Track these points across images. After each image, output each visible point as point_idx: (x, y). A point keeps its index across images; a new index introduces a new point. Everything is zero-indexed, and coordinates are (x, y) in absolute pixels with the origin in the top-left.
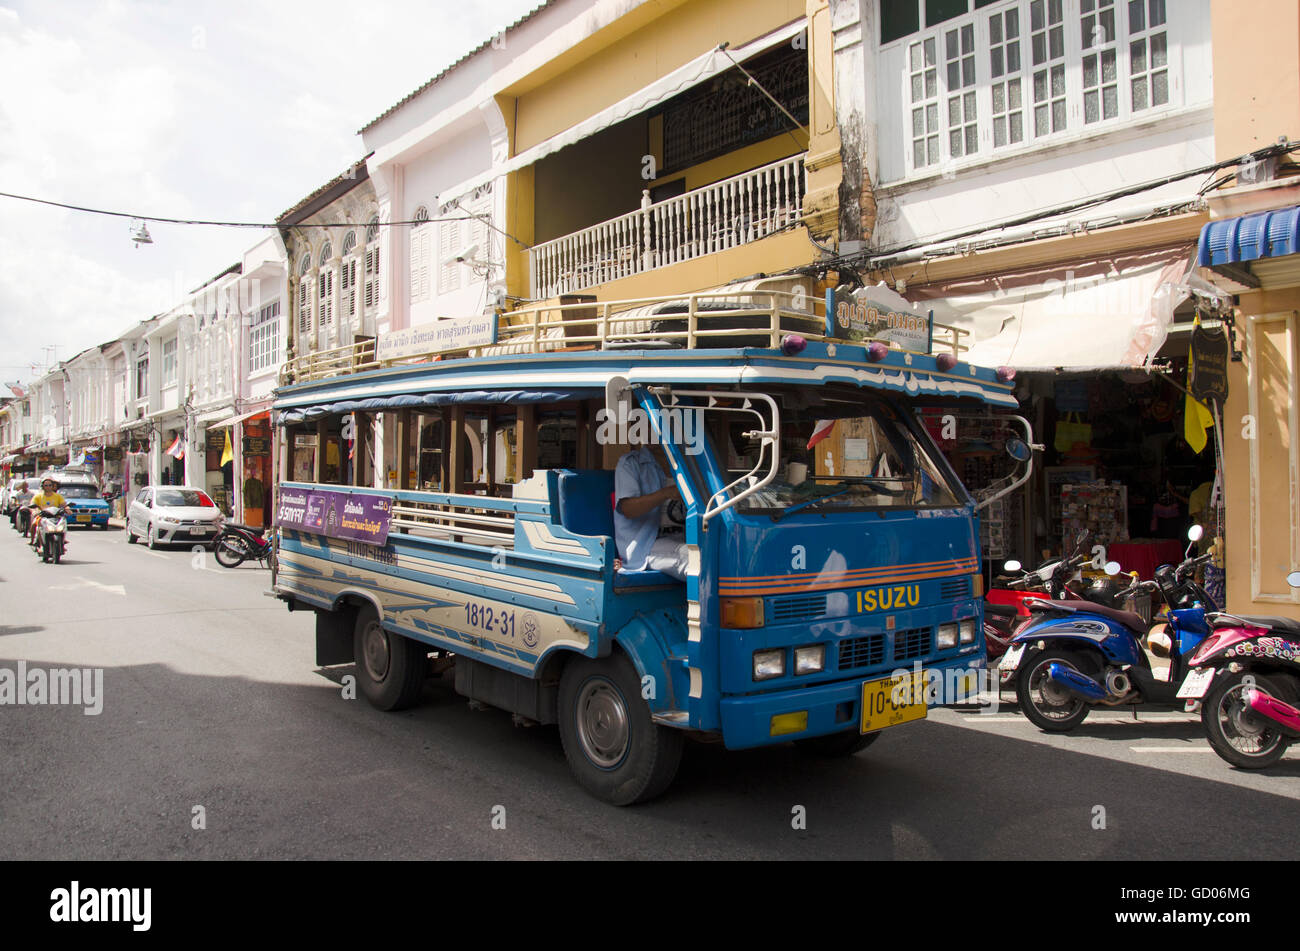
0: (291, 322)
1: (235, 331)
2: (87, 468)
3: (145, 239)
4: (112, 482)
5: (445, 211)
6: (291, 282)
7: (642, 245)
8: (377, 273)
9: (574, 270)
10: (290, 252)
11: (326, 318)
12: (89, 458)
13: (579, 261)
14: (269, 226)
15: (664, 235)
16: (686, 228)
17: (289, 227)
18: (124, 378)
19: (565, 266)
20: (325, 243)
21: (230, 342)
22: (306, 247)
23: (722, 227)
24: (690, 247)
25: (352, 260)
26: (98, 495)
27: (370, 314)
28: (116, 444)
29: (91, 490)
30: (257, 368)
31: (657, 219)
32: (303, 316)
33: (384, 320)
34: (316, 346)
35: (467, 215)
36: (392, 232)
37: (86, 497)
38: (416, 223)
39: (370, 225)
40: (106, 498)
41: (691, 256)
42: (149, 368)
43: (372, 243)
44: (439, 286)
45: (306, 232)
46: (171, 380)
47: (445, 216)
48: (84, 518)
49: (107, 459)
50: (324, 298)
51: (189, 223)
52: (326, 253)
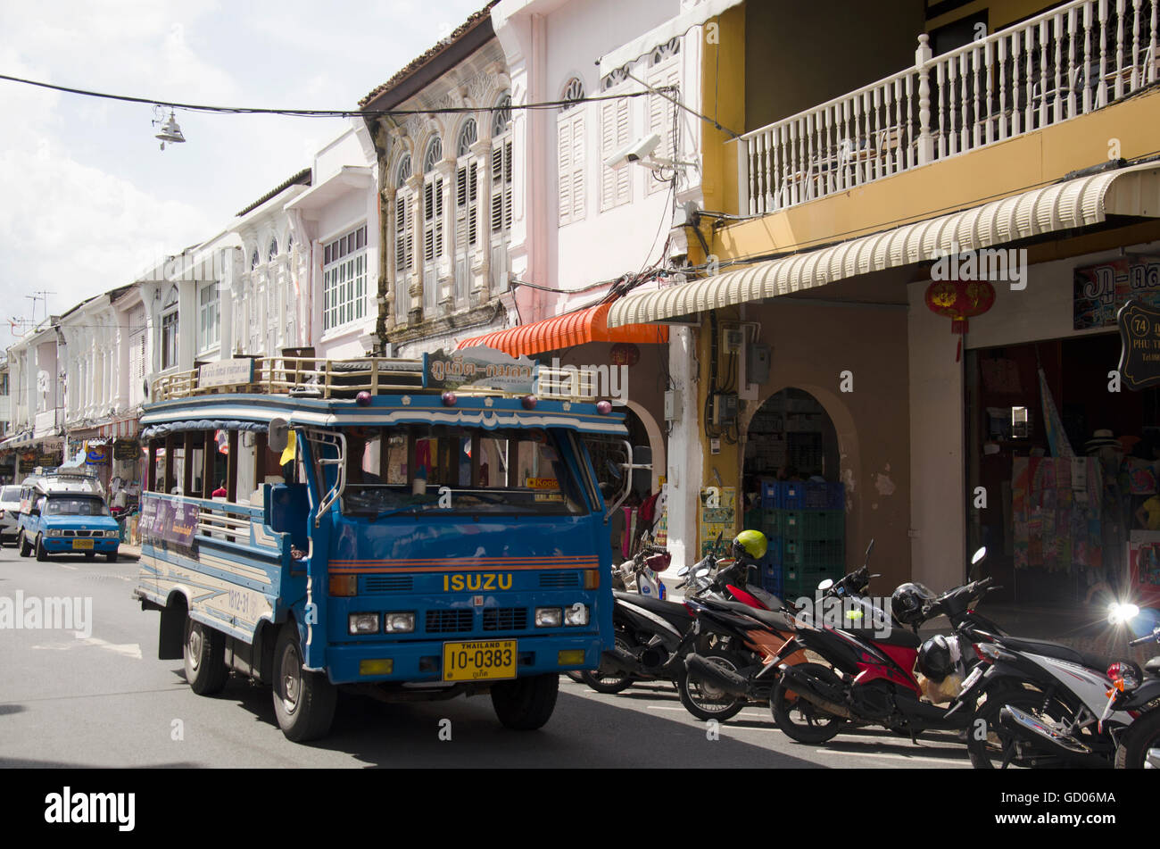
0: (384, 257)
1: (303, 270)
2: (89, 471)
3: (173, 135)
4: (124, 491)
5: (609, 84)
6: (383, 196)
7: (916, 124)
8: (509, 180)
9: (806, 168)
10: (381, 153)
11: (435, 251)
12: (92, 456)
13: (815, 154)
14: (351, 114)
15: (952, 106)
16: (989, 93)
17: (380, 115)
18: (144, 340)
19: (793, 163)
20: (432, 138)
21: (295, 286)
22: (404, 144)
23: (1050, 85)
24: (996, 122)
25: (472, 162)
26: (105, 511)
27: (499, 243)
28: (131, 435)
29: (94, 503)
30: (334, 324)
31: (940, 81)
32: (401, 247)
33: (520, 251)
34: (420, 291)
35: (642, 89)
36: (531, 120)
37: (87, 514)
38: (566, 104)
39: (498, 109)
40: (115, 514)
41: (996, 137)
42: (179, 325)
43: (501, 137)
44: (601, 199)
45: (405, 122)
46: (209, 342)
47: (609, 92)
48: (85, 543)
49: (118, 458)
50: (431, 221)
51: (237, 111)
52: (434, 152)
